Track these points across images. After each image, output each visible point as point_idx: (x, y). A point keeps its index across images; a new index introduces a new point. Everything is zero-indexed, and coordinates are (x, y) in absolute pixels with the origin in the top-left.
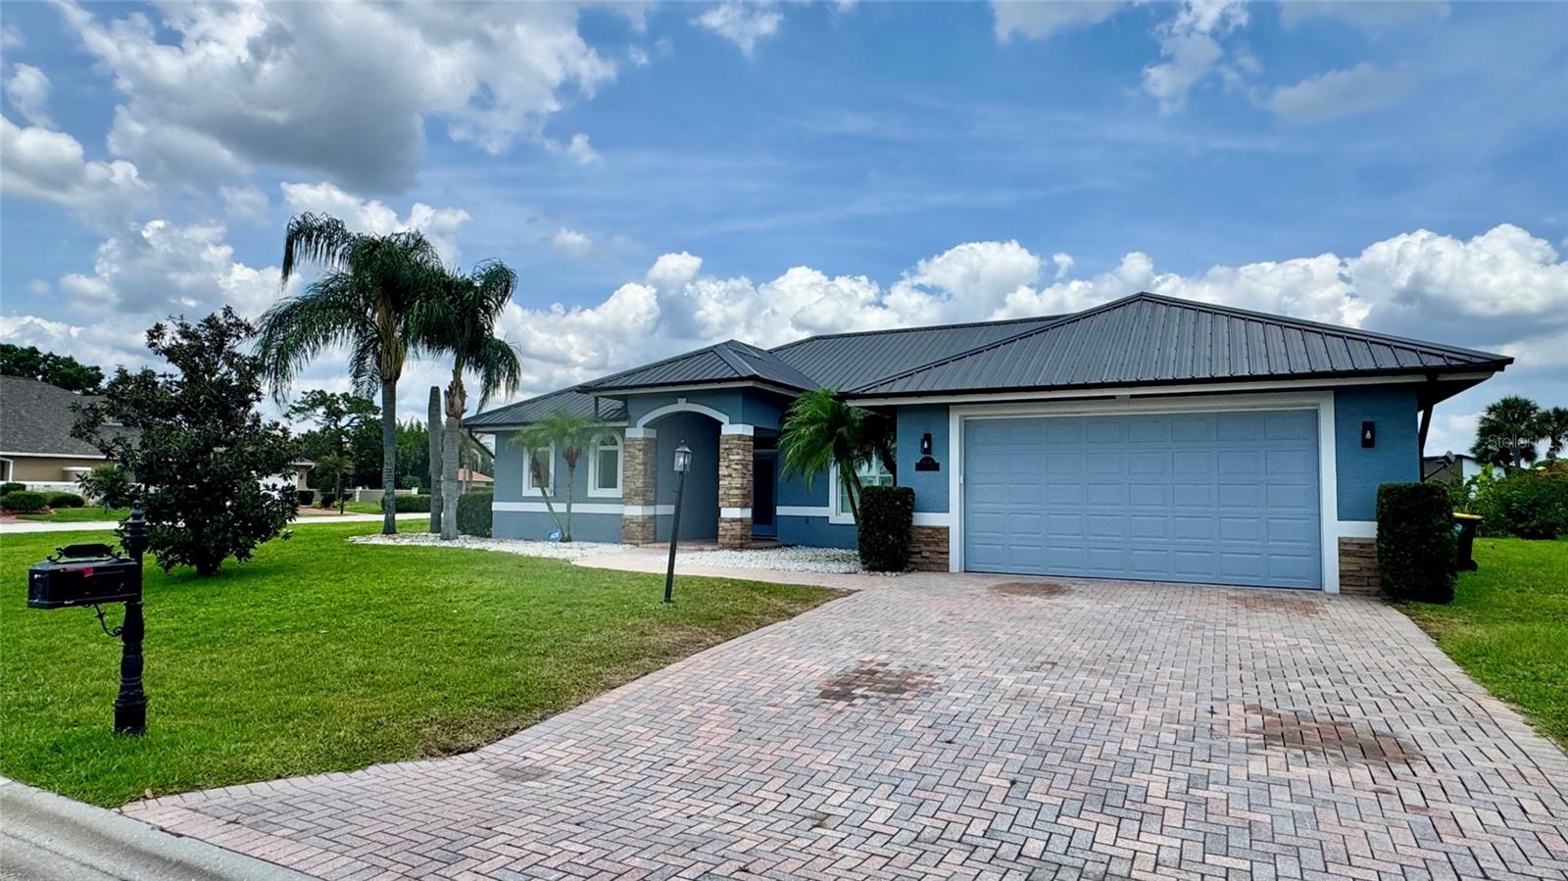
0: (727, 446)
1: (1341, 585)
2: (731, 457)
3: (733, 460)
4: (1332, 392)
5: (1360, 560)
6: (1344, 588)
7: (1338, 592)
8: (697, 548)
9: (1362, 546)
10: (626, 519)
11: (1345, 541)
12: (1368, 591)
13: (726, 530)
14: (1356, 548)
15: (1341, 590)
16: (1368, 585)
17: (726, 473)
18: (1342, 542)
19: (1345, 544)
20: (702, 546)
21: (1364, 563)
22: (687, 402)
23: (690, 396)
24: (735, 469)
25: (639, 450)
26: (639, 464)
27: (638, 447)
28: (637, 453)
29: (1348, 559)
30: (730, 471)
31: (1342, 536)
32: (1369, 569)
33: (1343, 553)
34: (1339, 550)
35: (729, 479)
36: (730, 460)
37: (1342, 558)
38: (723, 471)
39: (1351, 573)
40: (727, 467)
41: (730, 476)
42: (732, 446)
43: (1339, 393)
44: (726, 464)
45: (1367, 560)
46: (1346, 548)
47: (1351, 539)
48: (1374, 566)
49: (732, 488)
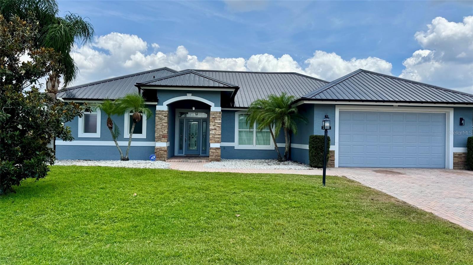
0: (214, 116)
1: (454, 166)
2: (216, 121)
3: (217, 123)
4: (453, 108)
5: (459, 159)
6: (454, 167)
7: (453, 169)
8: (198, 161)
9: (459, 155)
10: (157, 149)
11: (456, 153)
12: (460, 168)
13: (213, 153)
14: (458, 156)
15: (454, 168)
16: (461, 166)
17: (213, 128)
18: (454, 154)
19: (455, 154)
20: (200, 160)
21: (460, 160)
22: (192, 96)
23: (194, 93)
24: (218, 127)
25: (165, 116)
26: (165, 123)
27: (164, 115)
28: (164, 118)
29: (456, 159)
30: (215, 127)
31: (455, 152)
32: (461, 162)
33: (454, 157)
34: (454, 156)
35: (215, 131)
36: (215, 122)
37: (454, 158)
38: (211, 127)
39: (456, 163)
40: (214, 125)
41: (216, 129)
42: (216, 116)
43: (455, 108)
44: (213, 124)
45: (460, 159)
46: (456, 156)
47: (457, 153)
48: (462, 161)
49: (216, 135)
